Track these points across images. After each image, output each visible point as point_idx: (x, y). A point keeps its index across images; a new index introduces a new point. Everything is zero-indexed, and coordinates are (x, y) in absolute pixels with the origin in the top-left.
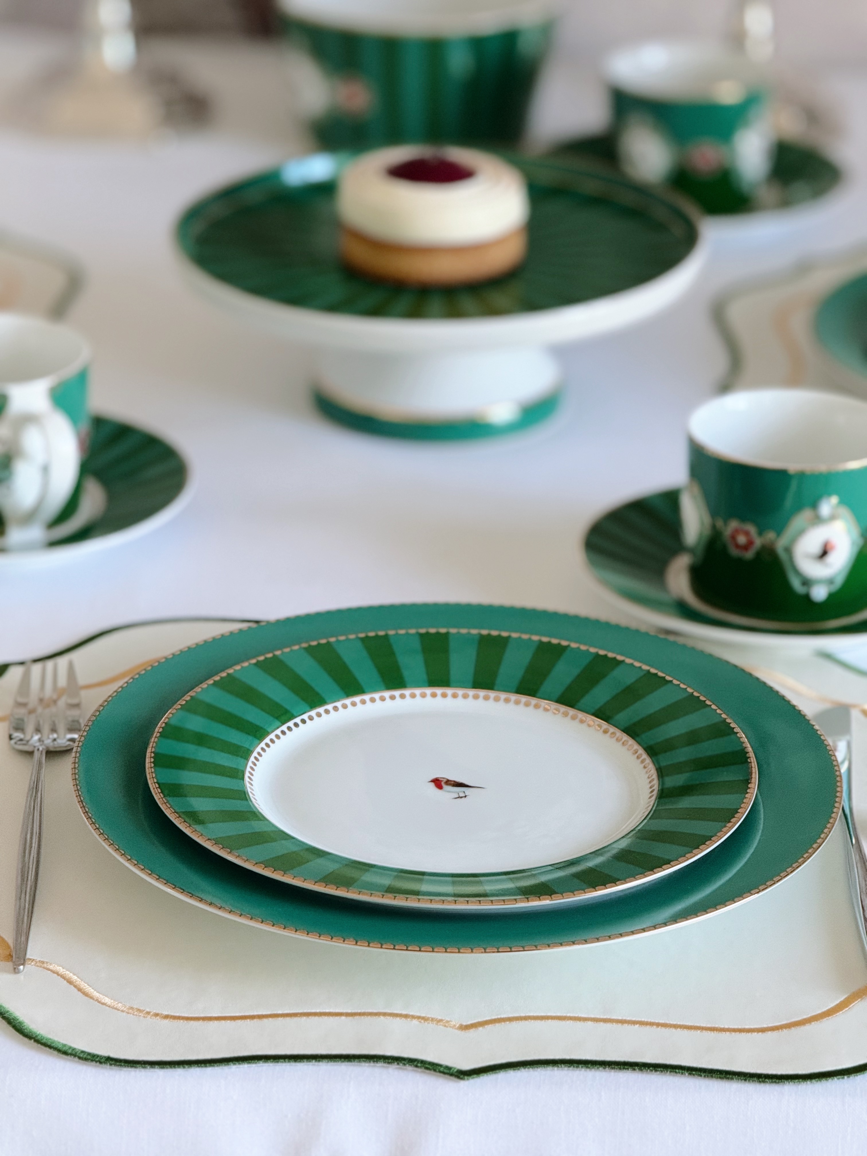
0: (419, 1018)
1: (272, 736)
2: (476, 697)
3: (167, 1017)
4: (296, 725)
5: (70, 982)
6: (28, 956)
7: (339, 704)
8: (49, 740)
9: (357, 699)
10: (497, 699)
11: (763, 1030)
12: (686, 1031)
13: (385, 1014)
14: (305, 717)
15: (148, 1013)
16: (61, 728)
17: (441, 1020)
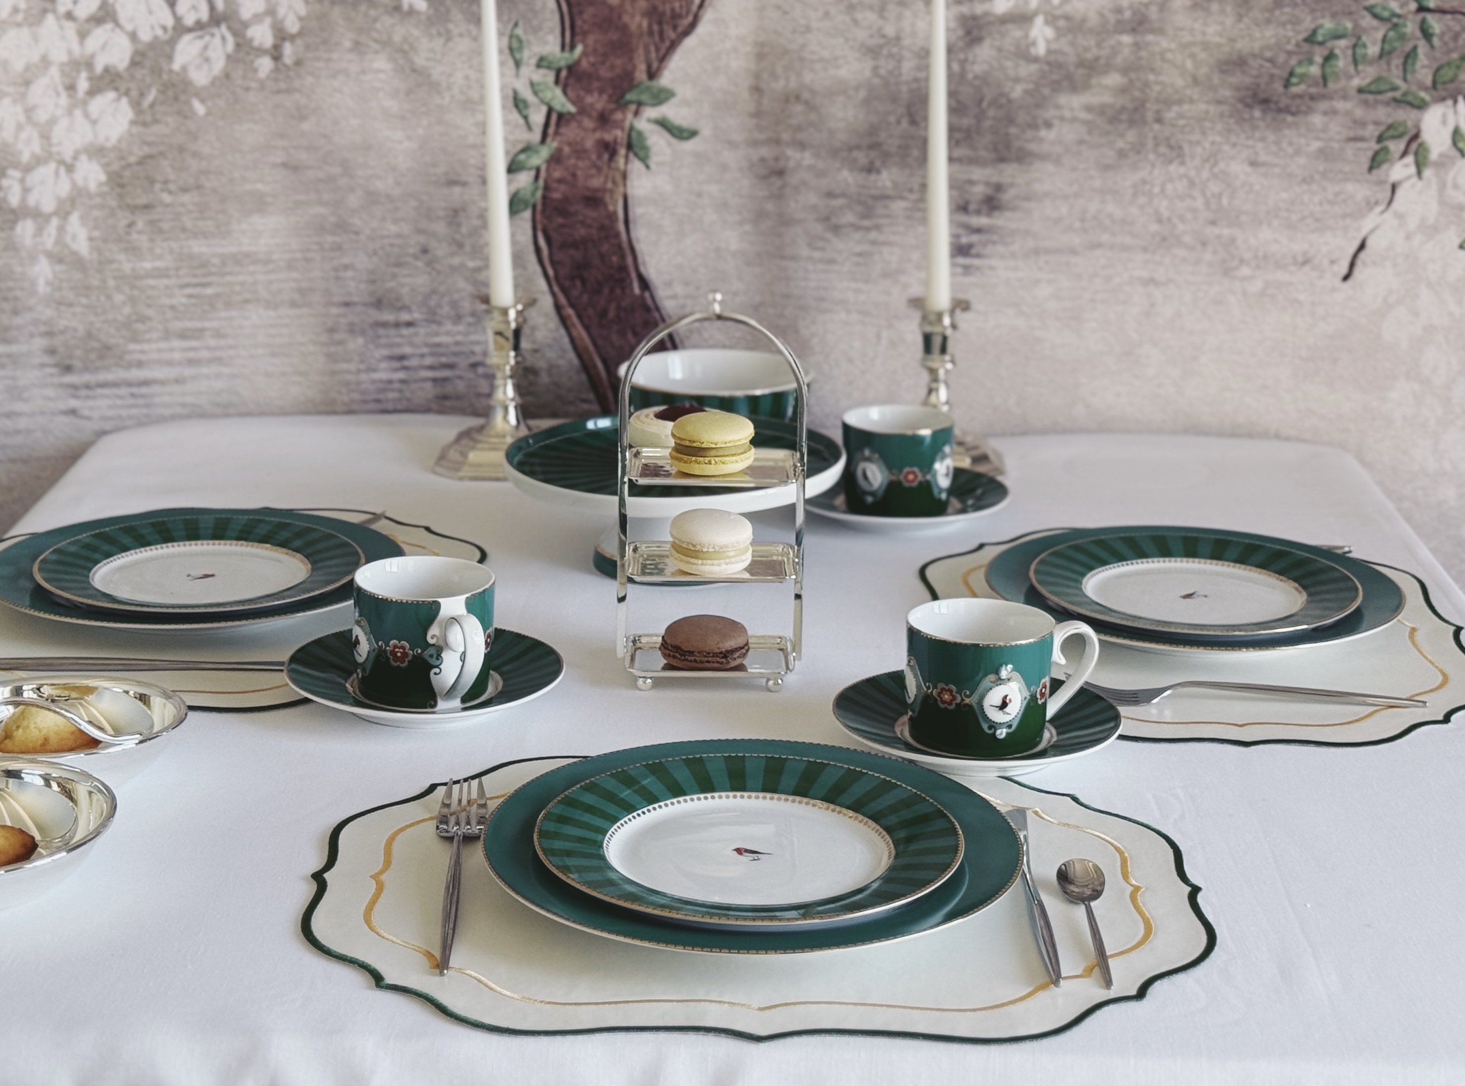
0: (729, 1003)
1: (622, 821)
2: (765, 798)
3: (549, 1003)
4: (639, 815)
5: (480, 981)
6: (450, 965)
7: (668, 802)
8: (465, 829)
9: (681, 799)
10: (779, 799)
11: (974, 1010)
12: (919, 1011)
13: (704, 1001)
14: (645, 810)
15: (536, 1000)
16: (474, 822)
17: (744, 1005)
